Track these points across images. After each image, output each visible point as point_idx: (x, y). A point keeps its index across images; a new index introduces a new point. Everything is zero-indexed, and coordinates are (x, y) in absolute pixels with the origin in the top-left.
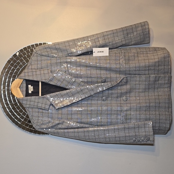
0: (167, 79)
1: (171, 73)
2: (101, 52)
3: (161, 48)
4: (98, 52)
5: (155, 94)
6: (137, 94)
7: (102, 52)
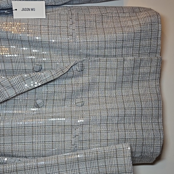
0: (154, 64)
1: (161, 54)
2: (29, 9)
3: (144, 8)
4: (23, 10)
5: (134, 93)
6: (101, 94)
7: (32, 10)
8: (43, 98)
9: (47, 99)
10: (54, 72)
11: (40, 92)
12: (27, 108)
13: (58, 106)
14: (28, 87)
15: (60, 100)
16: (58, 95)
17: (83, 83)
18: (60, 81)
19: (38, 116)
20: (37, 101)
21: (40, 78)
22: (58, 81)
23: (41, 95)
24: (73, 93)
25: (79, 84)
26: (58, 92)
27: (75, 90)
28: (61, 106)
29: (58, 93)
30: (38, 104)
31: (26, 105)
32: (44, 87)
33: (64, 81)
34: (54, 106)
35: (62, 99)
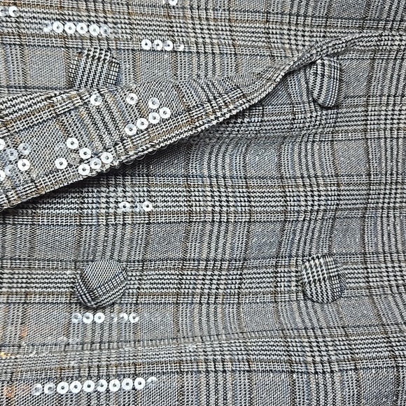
8: (126, 249)
9: (148, 257)
10: (196, 91)
11: (108, 214)
12: (31, 311)
13: (204, 300)
14: (34, 176)
15: (218, 264)
16: (206, 238)
17: (337, 175)
18: (220, 161)
19: (91, 360)
20: (88, 270)
21: (111, 126)
22: (207, 156)
23: (111, 232)
24: (288, 226)
25: (316, 177)
26: (209, 218)
27: (298, 212)
28: (220, 300)
29: (208, 227)
30: (94, 284)
31: (26, 294)
32: (133, 185)
33: (238, 159)
34: (181, 300)
35: (227, 256)
